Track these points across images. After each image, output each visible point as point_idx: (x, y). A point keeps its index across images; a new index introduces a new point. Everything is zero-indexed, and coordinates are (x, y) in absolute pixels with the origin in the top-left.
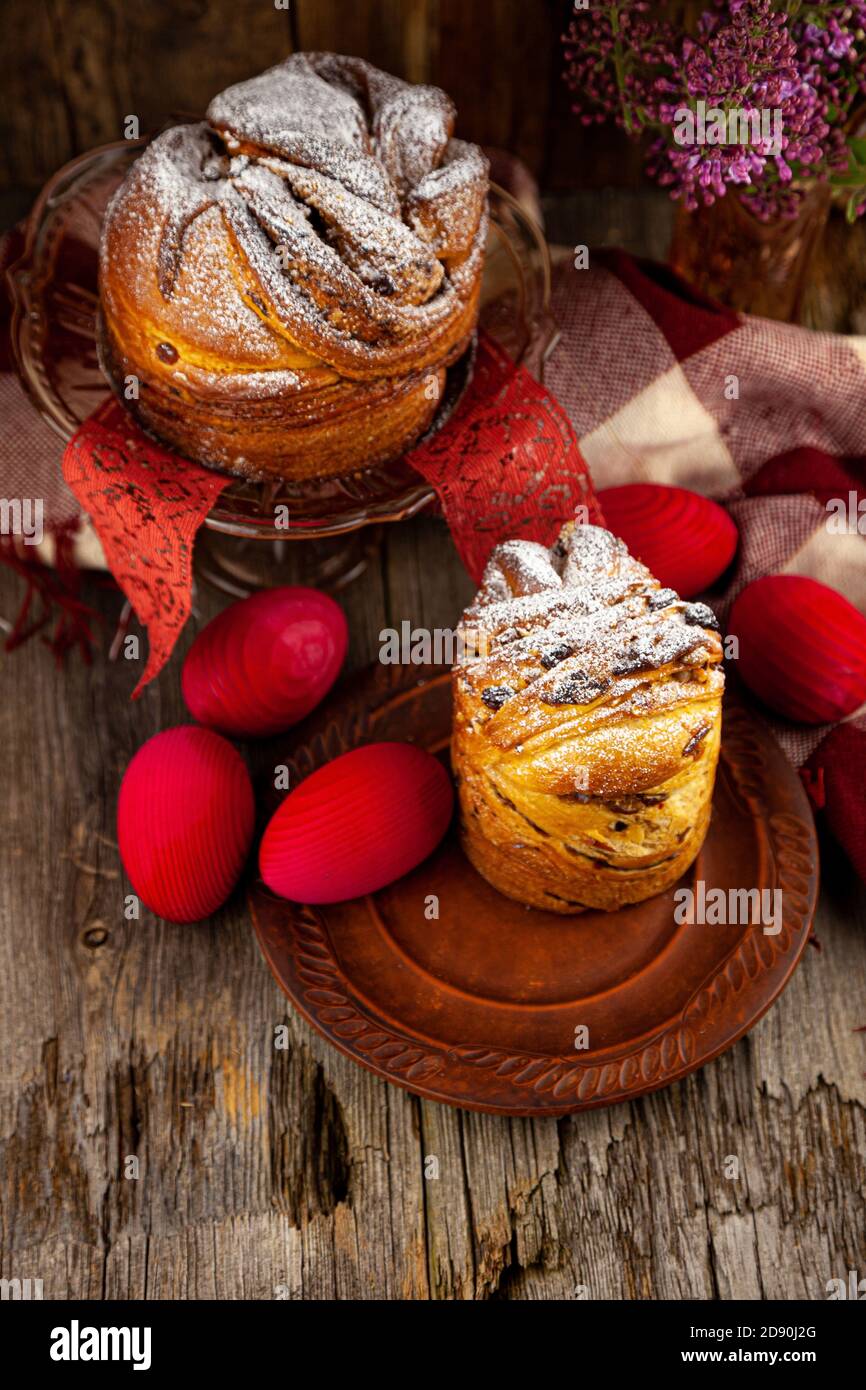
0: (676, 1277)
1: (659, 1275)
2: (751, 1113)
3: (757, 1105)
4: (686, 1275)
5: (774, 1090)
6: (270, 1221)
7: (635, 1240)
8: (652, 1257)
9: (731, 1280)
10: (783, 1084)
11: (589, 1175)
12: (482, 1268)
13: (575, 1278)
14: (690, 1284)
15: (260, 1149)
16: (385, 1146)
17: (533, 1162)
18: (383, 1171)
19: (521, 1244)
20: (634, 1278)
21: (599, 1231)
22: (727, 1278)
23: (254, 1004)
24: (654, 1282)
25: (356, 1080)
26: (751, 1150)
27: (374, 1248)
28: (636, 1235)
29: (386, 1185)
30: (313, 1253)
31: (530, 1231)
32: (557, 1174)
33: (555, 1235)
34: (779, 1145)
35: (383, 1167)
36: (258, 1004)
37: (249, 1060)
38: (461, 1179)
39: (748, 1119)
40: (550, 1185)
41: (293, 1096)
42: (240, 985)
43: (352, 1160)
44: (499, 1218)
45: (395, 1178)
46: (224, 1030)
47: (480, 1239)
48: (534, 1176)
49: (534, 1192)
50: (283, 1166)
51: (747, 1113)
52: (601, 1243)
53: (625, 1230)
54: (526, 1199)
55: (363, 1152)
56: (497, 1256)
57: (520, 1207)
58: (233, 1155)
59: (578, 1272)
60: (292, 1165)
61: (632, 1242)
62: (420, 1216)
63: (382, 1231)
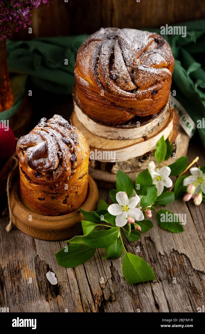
0: (145, 298)
1: (140, 299)
2: (157, 259)
3: (159, 257)
4: (147, 297)
5: (162, 253)
6: (41, 301)
7: (133, 291)
8: (138, 295)
9: (158, 297)
10: (164, 252)
11: (119, 278)
12: (96, 301)
13: (119, 302)
14: (148, 299)
15: (36, 286)
16: (68, 281)
17: (105, 276)
18: (68, 287)
19: (105, 295)
20: (134, 300)
21: (124, 291)
22: (157, 297)
23: (28, 253)
24: (140, 300)
25: (58, 267)
26: (159, 268)
27: (69, 304)
28: (133, 290)
29: (69, 290)
30: (53, 307)
31: (107, 292)
32: (111, 279)
33: (113, 292)
34: (166, 266)
35: (68, 286)
36: (30, 253)
37: (29, 266)
38: (87, 283)
39: (157, 261)
40: (110, 281)
41: (42, 273)
42: (24, 249)
43: (60, 285)
44: (98, 290)
45: (71, 288)
46: (21, 260)
47: (95, 295)
48: (106, 279)
49: (106, 283)
50: (42, 289)
51: (156, 259)
52: (125, 293)
53: (130, 289)
54: (105, 285)
55: (62, 283)
56: (99, 298)
57: (103, 286)
58: (29, 288)
59: (120, 300)
60: (44, 289)
61: (133, 292)
62: (79, 296)
63: (70, 300)
